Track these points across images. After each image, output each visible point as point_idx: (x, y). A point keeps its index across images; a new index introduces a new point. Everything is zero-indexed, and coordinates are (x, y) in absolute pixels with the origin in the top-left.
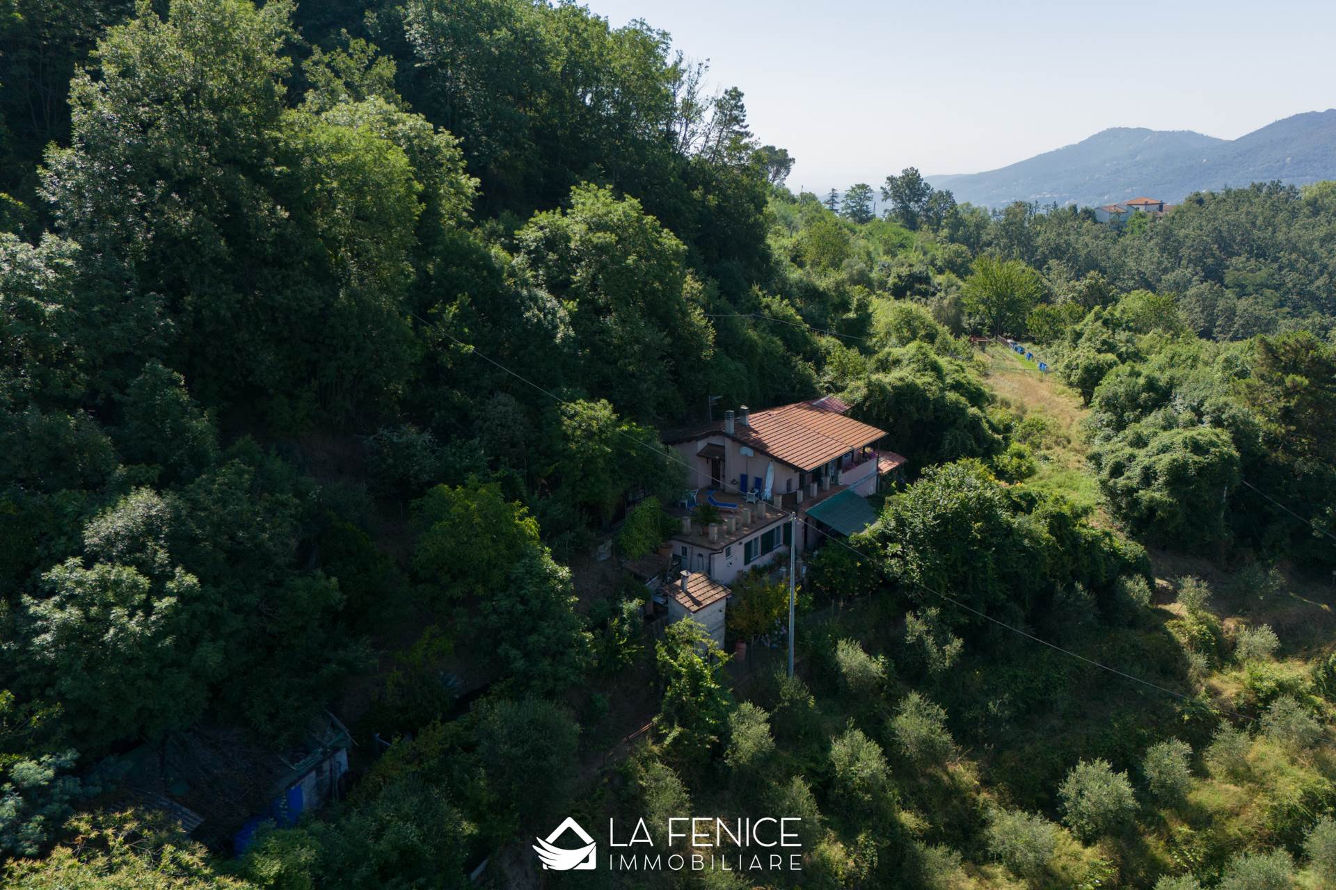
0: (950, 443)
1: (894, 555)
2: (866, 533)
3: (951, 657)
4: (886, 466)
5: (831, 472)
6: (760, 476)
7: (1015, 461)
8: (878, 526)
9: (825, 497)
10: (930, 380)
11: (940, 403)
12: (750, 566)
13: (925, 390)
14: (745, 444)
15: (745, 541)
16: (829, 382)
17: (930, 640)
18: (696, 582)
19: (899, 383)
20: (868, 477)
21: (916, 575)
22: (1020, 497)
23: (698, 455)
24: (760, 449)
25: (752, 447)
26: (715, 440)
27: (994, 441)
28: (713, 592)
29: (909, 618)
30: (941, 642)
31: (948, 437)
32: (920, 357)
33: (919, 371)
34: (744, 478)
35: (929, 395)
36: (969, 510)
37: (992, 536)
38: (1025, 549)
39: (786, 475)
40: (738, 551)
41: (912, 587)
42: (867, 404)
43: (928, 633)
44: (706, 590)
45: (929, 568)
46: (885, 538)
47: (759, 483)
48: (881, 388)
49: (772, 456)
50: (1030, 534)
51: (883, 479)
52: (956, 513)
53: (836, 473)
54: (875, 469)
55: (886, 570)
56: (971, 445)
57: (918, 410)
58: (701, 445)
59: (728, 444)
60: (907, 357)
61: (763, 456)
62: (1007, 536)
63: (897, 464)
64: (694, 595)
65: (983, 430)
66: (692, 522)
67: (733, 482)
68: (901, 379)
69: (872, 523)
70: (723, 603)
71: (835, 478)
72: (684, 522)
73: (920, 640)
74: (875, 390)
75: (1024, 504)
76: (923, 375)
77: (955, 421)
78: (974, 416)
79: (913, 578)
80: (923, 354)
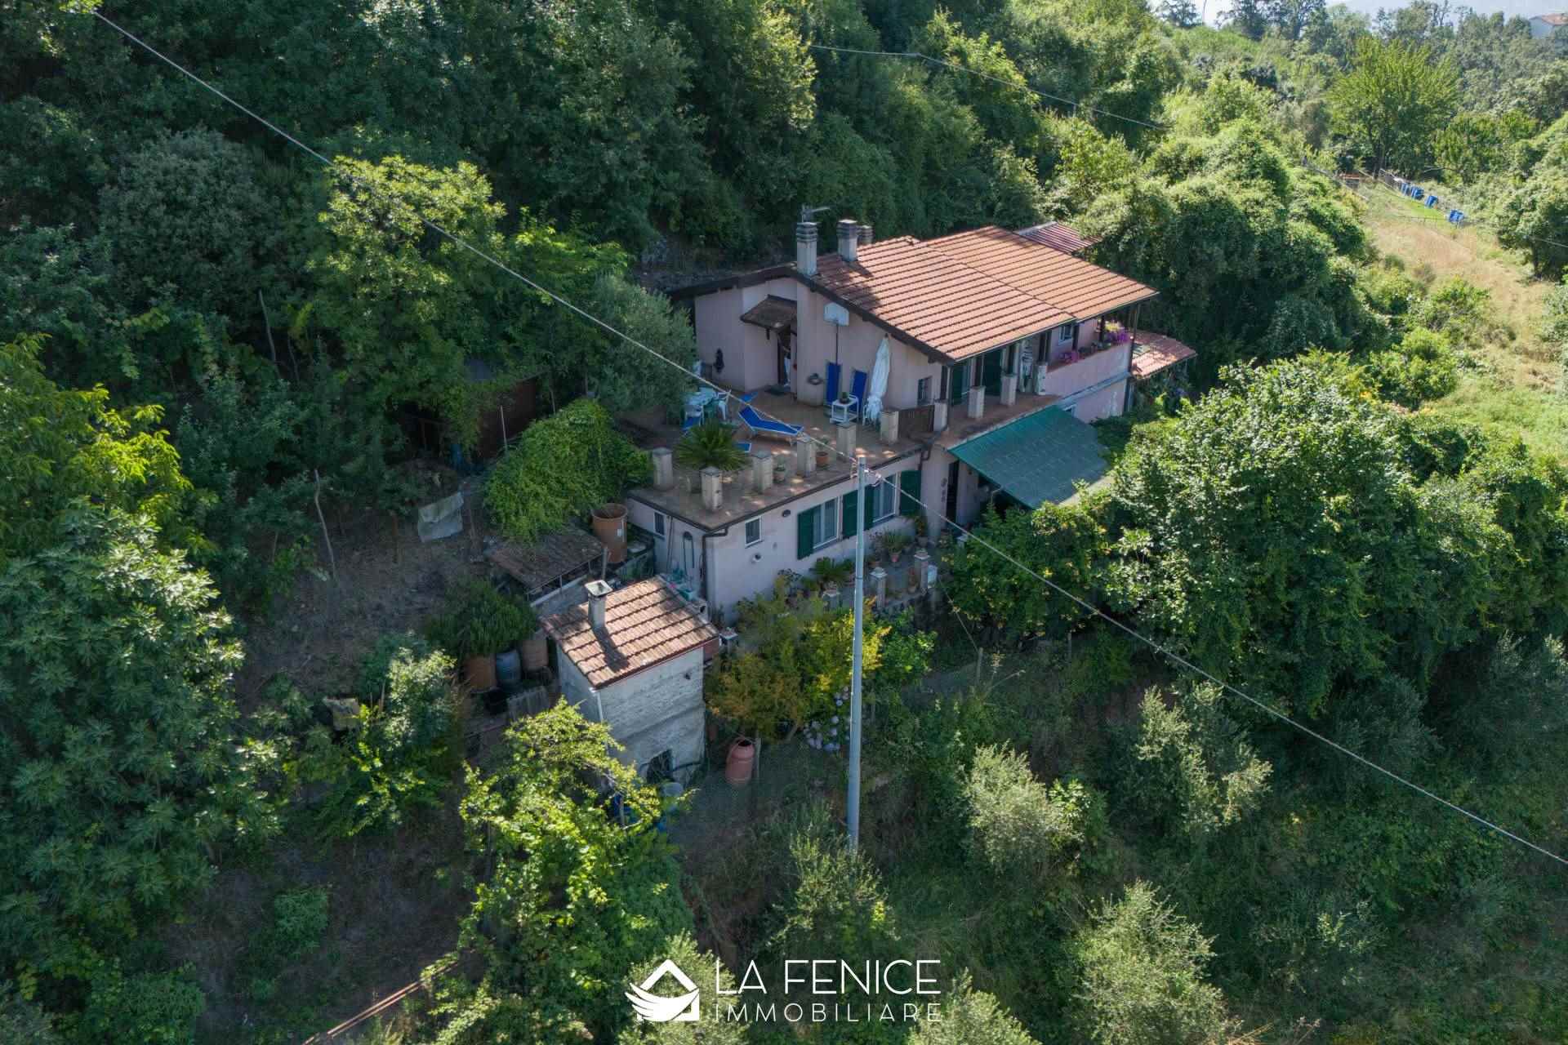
0: (1287, 324)
1: (1134, 555)
2: (1074, 504)
3: (1240, 800)
4: (1149, 362)
5: (1022, 367)
6: (863, 369)
7: (1417, 365)
8: (1105, 487)
9: (1001, 420)
10: (1260, 196)
11: (1275, 244)
12: (810, 561)
13: (1247, 215)
14: (832, 296)
15: (798, 507)
16: (1063, 201)
17: (1193, 759)
18: (635, 606)
19: (1196, 199)
20: (1108, 382)
21: (1178, 606)
22: (1432, 438)
23: (744, 319)
24: (862, 308)
25: (846, 305)
26: (781, 289)
27: (1372, 325)
28: (668, 633)
29: (1151, 702)
30: (1219, 765)
31: (1284, 309)
32: (1245, 149)
33: (1239, 178)
34: (834, 370)
35: (1253, 224)
36: (1319, 463)
37: (1366, 527)
38: (1440, 561)
39: (918, 369)
40: (780, 531)
41: (1162, 630)
42: (1127, 237)
43: (1192, 736)
44: (652, 626)
45: (1211, 594)
46: (1119, 517)
47: (861, 382)
48: (1158, 207)
49: (883, 325)
50: (1453, 525)
51: (1141, 391)
52: (1288, 471)
53: (1035, 370)
54: (1124, 366)
55: (1109, 588)
56: (1329, 329)
57: (1228, 255)
58: (751, 298)
59: (802, 294)
60: (1218, 152)
61: (869, 326)
62: (1401, 527)
63: (1172, 359)
64: (617, 640)
65: (1355, 302)
66: (677, 462)
67: (813, 379)
68: (1202, 191)
69: (1093, 479)
70: (697, 657)
71: (1030, 380)
72: (656, 460)
73: (1171, 757)
74: (1144, 207)
75: (1439, 453)
76: (1247, 186)
77: (1301, 280)
78: (1341, 273)
79: (1170, 611)
80: (1253, 144)
